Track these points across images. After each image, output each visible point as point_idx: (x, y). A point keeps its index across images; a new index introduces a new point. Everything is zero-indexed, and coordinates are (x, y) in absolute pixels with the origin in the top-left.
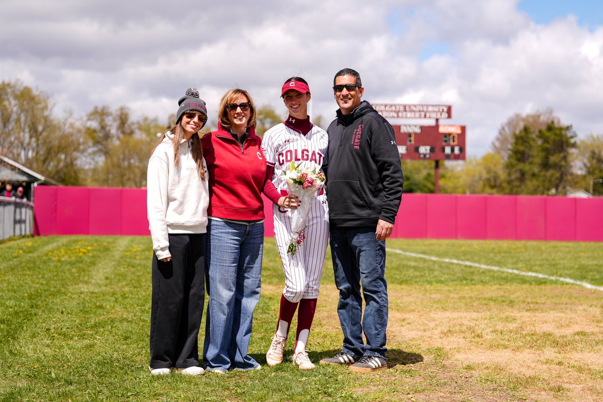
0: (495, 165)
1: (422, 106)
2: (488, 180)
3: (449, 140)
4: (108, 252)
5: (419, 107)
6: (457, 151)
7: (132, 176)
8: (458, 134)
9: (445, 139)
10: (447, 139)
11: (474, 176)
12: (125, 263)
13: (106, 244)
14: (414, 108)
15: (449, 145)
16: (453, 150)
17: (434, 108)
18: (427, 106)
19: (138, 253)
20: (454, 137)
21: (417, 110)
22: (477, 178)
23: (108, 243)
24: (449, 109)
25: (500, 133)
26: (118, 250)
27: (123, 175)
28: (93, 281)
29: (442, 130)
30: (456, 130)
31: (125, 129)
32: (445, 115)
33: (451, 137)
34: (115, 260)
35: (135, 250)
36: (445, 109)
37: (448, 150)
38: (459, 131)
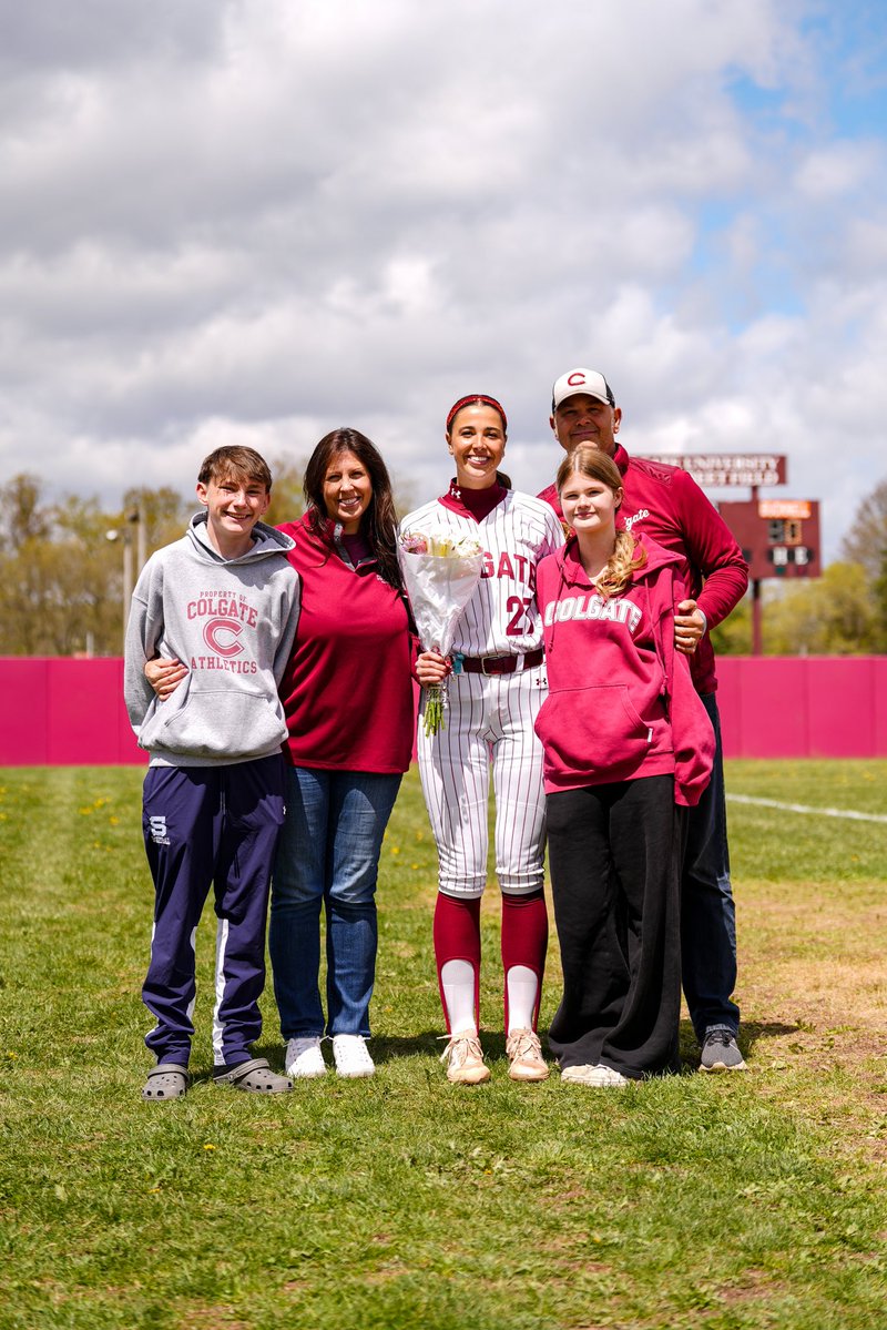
0: (854, 588)
1: (721, 457)
2: (839, 621)
3: (783, 533)
4: (40, 809)
5: (713, 461)
6: (801, 557)
7: (49, 629)
8: (803, 520)
9: (772, 531)
10: (778, 530)
11: (807, 613)
12: (92, 837)
13: (25, 788)
14: (701, 463)
15: (782, 545)
16: (791, 555)
17: (748, 461)
18: (732, 457)
19: (112, 810)
20: (793, 526)
21: (708, 466)
22: (814, 616)
23: (30, 785)
24: (782, 464)
25: (861, 517)
26: (61, 804)
27: (28, 627)
28: (39, 888)
29: (766, 510)
30: (797, 511)
31: (30, 523)
32: (772, 477)
33: (788, 527)
34: (64, 831)
35: (100, 802)
36: (773, 464)
37: (780, 556)
38: (805, 514)
